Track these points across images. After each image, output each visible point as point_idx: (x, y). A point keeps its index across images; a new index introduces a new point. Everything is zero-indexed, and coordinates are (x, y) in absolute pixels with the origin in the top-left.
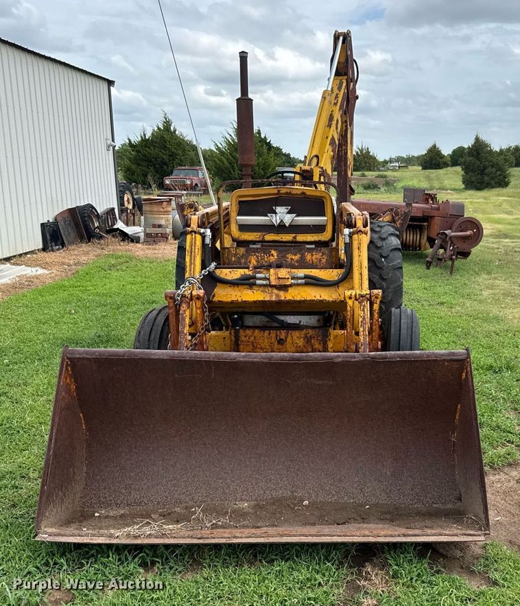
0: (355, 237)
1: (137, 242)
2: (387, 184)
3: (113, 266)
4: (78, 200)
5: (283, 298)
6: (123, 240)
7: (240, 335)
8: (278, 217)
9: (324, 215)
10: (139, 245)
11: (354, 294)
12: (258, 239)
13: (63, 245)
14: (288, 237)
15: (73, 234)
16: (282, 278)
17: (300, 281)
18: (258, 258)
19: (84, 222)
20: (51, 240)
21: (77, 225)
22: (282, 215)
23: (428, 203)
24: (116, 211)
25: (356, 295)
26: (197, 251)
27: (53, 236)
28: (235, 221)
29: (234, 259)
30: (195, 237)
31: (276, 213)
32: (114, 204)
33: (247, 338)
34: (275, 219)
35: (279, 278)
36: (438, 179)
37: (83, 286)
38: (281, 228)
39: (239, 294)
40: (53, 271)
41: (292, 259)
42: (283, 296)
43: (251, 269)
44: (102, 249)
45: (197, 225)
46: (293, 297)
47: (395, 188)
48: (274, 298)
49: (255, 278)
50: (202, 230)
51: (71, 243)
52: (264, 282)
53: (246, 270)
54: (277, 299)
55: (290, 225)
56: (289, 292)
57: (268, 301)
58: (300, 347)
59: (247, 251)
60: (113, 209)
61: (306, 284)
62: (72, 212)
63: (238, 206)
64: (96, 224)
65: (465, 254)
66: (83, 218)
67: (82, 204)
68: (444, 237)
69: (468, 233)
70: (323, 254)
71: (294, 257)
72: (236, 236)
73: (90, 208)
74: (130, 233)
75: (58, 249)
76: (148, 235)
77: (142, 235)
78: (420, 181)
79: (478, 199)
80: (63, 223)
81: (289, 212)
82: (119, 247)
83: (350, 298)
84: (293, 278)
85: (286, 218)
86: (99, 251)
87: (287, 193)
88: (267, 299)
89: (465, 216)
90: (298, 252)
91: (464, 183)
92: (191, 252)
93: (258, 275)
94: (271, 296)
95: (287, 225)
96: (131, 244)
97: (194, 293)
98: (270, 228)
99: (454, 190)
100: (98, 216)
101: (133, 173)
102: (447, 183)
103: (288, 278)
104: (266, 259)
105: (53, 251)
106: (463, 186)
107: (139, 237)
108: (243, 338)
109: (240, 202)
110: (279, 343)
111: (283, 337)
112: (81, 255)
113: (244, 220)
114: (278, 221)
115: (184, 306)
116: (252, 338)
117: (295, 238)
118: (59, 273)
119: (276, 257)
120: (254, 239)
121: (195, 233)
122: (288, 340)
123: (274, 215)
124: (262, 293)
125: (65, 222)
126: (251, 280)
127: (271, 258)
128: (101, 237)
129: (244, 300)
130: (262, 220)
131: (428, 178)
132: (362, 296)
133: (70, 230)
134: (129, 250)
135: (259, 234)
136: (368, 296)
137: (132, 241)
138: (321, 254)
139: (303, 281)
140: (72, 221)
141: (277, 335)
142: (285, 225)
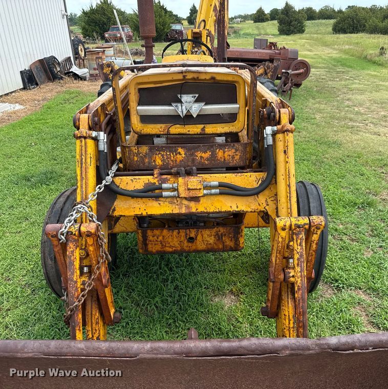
0: (280, 136)
1: (84, 80)
2: (235, 32)
3: (68, 100)
4: (45, 53)
5: (194, 210)
6: (75, 79)
7: (147, 235)
8: (184, 107)
9: (235, 102)
10: (86, 83)
11: (288, 224)
12: (162, 133)
13: (37, 84)
14: (195, 129)
15: (44, 77)
16: (192, 189)
17: (213, 191)
18: (163, 157)
19: (50, 68)
20: (28, 82)
21: (45, 71)
22: (189, 104)
23: (271, 49)
24: (72, 59)
25: (291, 225)
26: (89, 160)
27: (29, 79)
28: (135, 112)
29: (136, 159)
30: (85, 144)
31: (181, 102)
32: (70, 53)
33: (155, 237)
34: (181, 110)
35: (189, 189)
36: (263, 29)
37: (44, 120)
38: (188, 119)
39: (143, 206)
40: (28, 106)
41: (201, 157)
42: (195, 208)
43: (156, 176)
44: (62, 86)
45: (87, 127)
46: (206, 209)
47: (240, 35)
48: (184, 211)
49: (161, 188)
50: (94, 134)
51: (43, 83)
52: (172, 194)
53: (150, 177)
54: (187, 211)
55: (198, 115)
56: (201, 202)
57: (177, 213)
58: (210, 244)
59: (150, 150)
60: (70, 58)
61: (221, 194)
62: (41, 61)
63: (137, 94)
64: (58, 69)
65: (298, 85)
66: (49, 65)
67: (49, 56)
68: (287, 75)
69: (301, 71)
70: (236, 150)
71: (203, 155)
72: (138, 130)
73: (53, 58)
74: (80, 74)
75: (34, 88)
76: (91, 75)
77: (88, 75)
78: (253, 30)
79: (289, 41)
80: (36, 70)
81: (197, 101)
82: (72, 85)
83: (284, 229)
84: (206, 188)
85: (193, 109)
86: (59, 88)
87: (194, 79)
88: (176, 211)
89: (299, 59)
90: (208, 149)
91: (279, 31)
92: (82, 164)
93: (164, 186)
94: (181, 208)
95: (195, 116)
96: (81, 82)
97: (83, 229)
98: (175, 119)
99: (273, 35)
100: (59, 64)
101: (87, 31)
102: (268, 31)
103: (200, 189)
104: (172, 158)
105: (30, 89)
106: (278, 33)
107: (86, 77)
108: (151, 238)
109: (140, 90)
110: (188, 241)
111: (192, 235)
112: (48, 91)
113: (145, 110)
114: (185, 112)
115: (71, 246)
116: (161, 238)
117: (203, 129)
118: (31, 108)
119: (183, 156)
120: (158, 133)
121: (85, 138)
122: (198, 238)
123: (179, 105)
124: (170, 205)
125: (37, 69)
126: (157, 191)
127: (178, 156)
128: (62, 78)
129: (149, 213)
130: (165, 110)
131: (258, 28)
132: (299, 226)
133: (41, 74)
134: (79, 87)
135: (163, 126)
136: (307, 227)
137: (81, 79)
138: (234, 151)
139: (217, 191)
140: (42, 68)
141: (186, 234)
142: (192, 116)
